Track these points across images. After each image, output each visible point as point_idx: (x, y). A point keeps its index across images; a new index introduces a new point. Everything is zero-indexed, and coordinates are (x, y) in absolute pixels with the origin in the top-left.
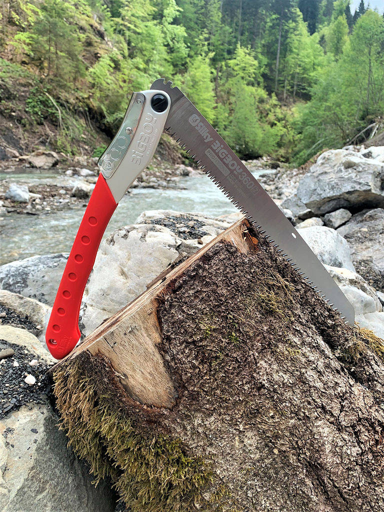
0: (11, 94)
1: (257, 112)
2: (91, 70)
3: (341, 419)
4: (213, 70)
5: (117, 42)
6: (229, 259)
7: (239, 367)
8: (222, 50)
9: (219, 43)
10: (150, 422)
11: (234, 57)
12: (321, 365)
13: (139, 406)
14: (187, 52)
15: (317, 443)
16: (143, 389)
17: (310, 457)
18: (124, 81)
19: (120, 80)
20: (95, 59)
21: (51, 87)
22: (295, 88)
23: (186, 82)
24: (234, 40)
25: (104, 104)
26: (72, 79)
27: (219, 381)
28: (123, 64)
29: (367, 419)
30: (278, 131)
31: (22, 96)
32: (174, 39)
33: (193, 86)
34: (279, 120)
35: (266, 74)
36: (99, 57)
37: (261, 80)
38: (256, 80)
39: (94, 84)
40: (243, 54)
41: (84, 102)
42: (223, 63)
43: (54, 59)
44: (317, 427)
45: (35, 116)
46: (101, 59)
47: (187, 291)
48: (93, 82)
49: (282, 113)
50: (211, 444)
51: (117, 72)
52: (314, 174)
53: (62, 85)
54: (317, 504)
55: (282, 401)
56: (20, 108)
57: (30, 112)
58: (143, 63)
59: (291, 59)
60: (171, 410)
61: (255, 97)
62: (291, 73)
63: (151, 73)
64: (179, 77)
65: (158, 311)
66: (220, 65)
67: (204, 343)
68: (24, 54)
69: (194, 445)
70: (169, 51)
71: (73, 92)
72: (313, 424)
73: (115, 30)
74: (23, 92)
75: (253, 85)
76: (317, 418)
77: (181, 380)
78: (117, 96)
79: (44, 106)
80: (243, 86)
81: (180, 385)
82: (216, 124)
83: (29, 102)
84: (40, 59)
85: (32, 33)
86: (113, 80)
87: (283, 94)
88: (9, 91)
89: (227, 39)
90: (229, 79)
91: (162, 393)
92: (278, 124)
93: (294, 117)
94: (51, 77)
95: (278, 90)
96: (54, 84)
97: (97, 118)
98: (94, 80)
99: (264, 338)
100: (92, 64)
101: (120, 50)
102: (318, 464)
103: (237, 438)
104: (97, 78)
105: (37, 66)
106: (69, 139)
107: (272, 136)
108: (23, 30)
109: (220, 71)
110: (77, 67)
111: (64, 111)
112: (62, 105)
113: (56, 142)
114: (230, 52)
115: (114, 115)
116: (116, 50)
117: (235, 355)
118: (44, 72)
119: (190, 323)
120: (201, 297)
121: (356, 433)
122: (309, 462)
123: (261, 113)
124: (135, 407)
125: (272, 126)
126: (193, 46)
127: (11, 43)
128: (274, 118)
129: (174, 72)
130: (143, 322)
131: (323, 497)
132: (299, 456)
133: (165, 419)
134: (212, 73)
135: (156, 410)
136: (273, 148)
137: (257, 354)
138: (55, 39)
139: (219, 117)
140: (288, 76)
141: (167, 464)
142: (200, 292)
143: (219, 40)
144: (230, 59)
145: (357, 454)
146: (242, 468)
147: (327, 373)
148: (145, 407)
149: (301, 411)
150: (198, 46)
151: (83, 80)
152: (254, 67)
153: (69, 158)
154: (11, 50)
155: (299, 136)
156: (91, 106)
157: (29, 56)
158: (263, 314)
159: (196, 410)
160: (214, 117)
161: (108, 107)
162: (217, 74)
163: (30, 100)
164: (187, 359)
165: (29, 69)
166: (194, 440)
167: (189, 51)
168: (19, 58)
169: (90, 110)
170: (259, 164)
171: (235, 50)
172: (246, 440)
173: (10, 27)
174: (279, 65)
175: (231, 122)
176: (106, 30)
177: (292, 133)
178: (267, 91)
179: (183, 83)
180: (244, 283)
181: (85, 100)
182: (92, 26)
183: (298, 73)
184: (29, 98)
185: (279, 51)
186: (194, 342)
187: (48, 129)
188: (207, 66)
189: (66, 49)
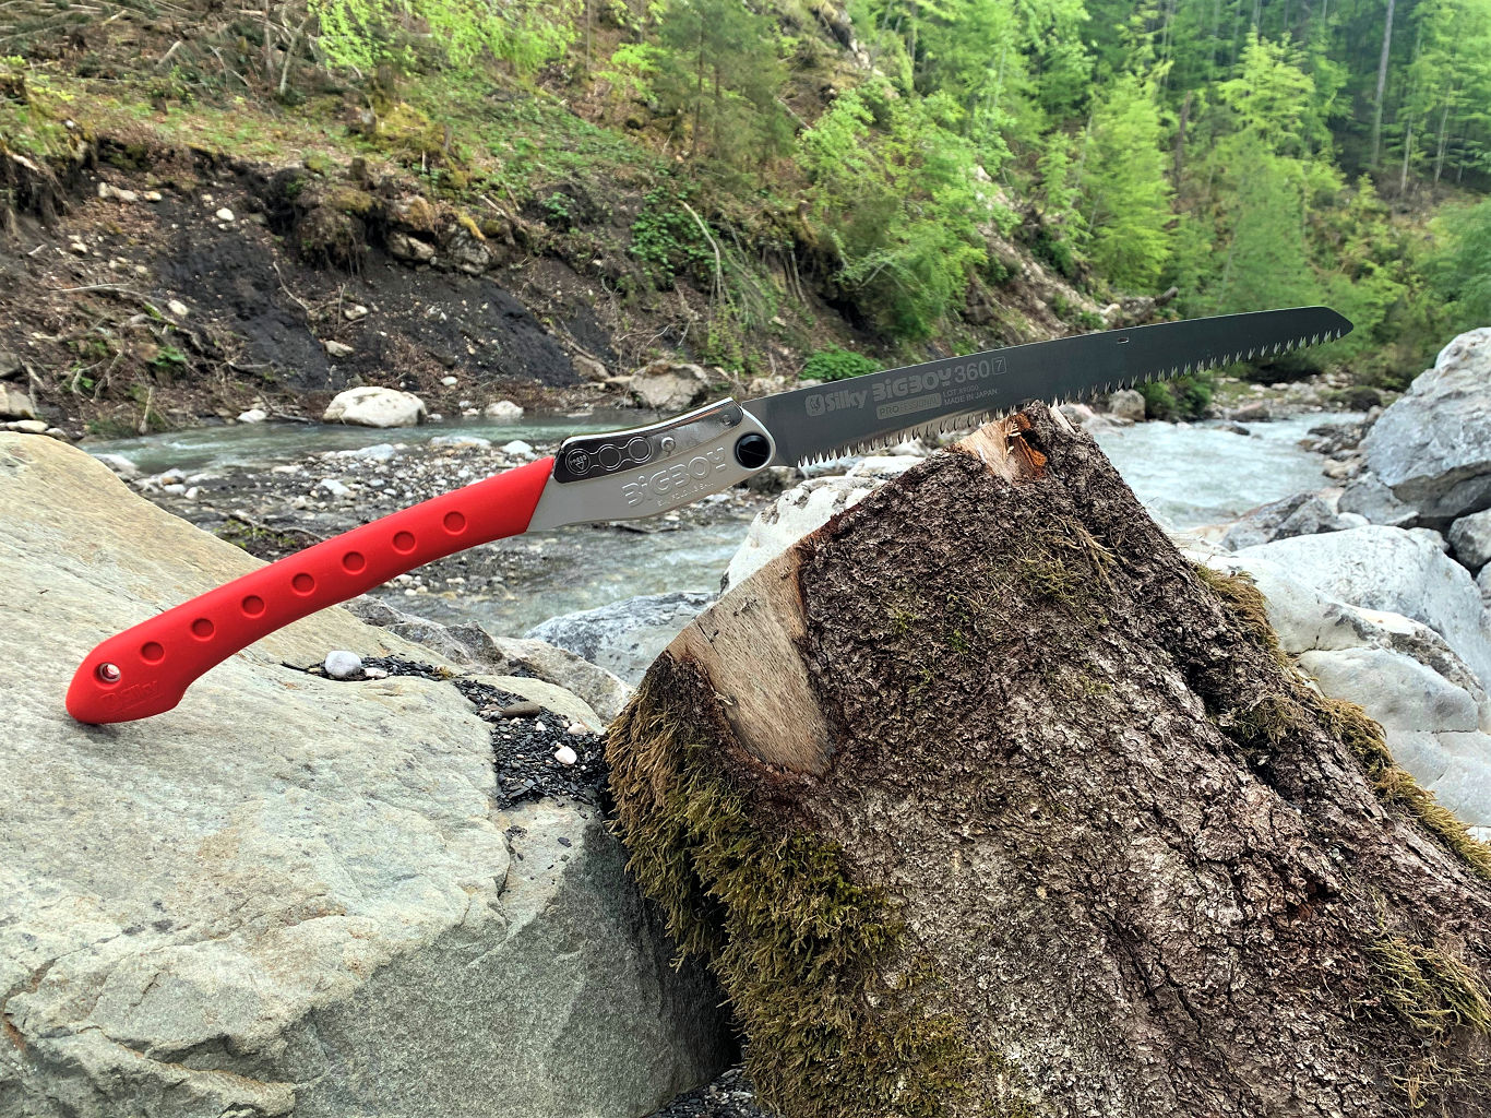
0: (595, 209)
1: (1308, 235)
2: (808, 133)
3: (1200, 841)
4: (1169, 115)
5: (885, 53)
6: (964, 485)
7: (964, 702)
8: (1200, 52)
9: (1191, 32)
10: (778, 802)
11: (1238, 71)
12: (1161, 723)
13: (758, 766)
14: (1089, 67)
15: (1134, 884)
16: (767, 730)
17: (1118, 913)
18: (900, 161)
19: (888, 156)
20: (819, 103)
21: (698, 187)
22: (1441, 156)
23: (1083, 155)
24: (1240, 21)
25: (839, 230)
26: (754, 160)
27: (922, 729)
28: (900, 112)
29: (1269, 856)
30: (1377, 292)
31: (623, 214)
32: (1049, 30)
33: (1103, 165)
34: (1383, 258)
35: (1343, 119)
36: (833, 97)
37: (1325, 136)
38: (1306, 138)
39: (815, 172)
40: (1267, 59)
41: (785, 225)
42: (1201, 92)
43: (710, 110)
44: (1137, 847)
45: (653, 266)
46: (837, 102)
47: (862, 538)
48: (811, 167)
49: (1391, 236)
50: (902, 862)
51: (882, 137)
52: (1424, 399)
53: (729, 180)
54: (1128, 1016)
55: (1058, 785)
56: (616, 247)
57: (639, 257)
58: (956, 106)
59: (1428, 66)
60: (821, 780)
61: (1301, 191)
62: (1428, 109)
63: (977, 132)
64: (1061, 140)
65: (800, 573)
66: (1192, 98)
67: (894, 647)
68: (633, 101)
69: (867, 861)
70: (1034, 67)
71: (756, 197)
72: (1129, 842)
73: (881, 17)
74: (626, 203)
75: (1296, 153)
76: (1138, 830)
77: (842, 715)
78: (878, 205)
79: (679, 241)
80: (1262, 156)
81: (841, 728)
82: (1173, 273)
83: (640, 230)
84: (674, 113)
85: (655, 45)
86: (869, 162)
87: (1398, 178)
88: (589, 202)
89: (1217, 20)
90: (1221, 139)
91: (804, 741)
92: (1378, 270)
93: (1434, 246)
94: (700, 159)
95: (1380, 164)
96: (705, 179)
97: (819, 268)
98: (815, 161)
99: (1029, 650)
100: (812, 116)
101: (892, 75)
102: (1135, 927)
103: (957, 854)
104: (823, 157)
105: (666, 132)
106: (739, 327)
107: (1357, 307)
108: (634, 38)
109: (1191, 118)
110: (770, 127)
111: (728, 252)
112: (724, 235)
113: (705, 336)
114: (1223, 59)
115: (867, 260)
116: (881, 74)
117: (958, 678)
118: (682, 147)
119: (864, 602)
120: (891, 553)
121: (1236, 880)
122: (1113, 923)
123: (1322, 237)
124: (750, 768)
125: (1356, 278)
126: (1107, 49)
127: (602, 74)
128: (1366, 251)
129: (1047, 127)
130: (771, 594)
131: (1145, 1006)
132: (1092, 906)
133: (810, 797)
134: (1165, 123)
135: (791, 777)
136: (1359, 346)
137: (1008, 681)
138: (714, 56)
139: (1183, 253)
140: (1417, 121)
141: (808, 892)
142: (891, 543)
143: (1192, 26)
144: (1223, 79)
145: (1233, 923)
146: (967, 923)
147: (1175, 744)
148: (770, 769)
149: (1101, 810)
150: (1126, 47)
151: (785, 164)
152: (1303, 98)
153: (736, 381)
154: (600, 94)
155: (1448, 306)
156: (803, 234)
157: (645, 104)
158: (1029, 603)
159: (873, 783)
160: (1165, 253)
161: (851, 238)
162: (1182, 125)
163: (642, 225)
164: (858, 675)
165: (644, 140)
166: (865, 848)
167: (1096, 63)
168: (620, 113)
169: (800, 245)
170: (1312, 396)
171: (1240, 50)
172: (976, 861)
173: (603, 32)
174: (1388, 87)
175: (1221, 267)
176: (854, 22)
177: (1424, 299)
178: (1344, 168)
179: (1074, 157)
180: (994, 535)
181: (789, 220)
182: (816, 13)
183: (1454, 110)
184: (639, 219)
185: (1387, 44)
186: (871, 642)
187: (684, 303)
188: (1147, 102)
189: (743, 79)
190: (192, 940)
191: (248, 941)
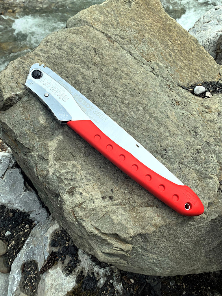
190: (116, 205)
191: (130, 209)
